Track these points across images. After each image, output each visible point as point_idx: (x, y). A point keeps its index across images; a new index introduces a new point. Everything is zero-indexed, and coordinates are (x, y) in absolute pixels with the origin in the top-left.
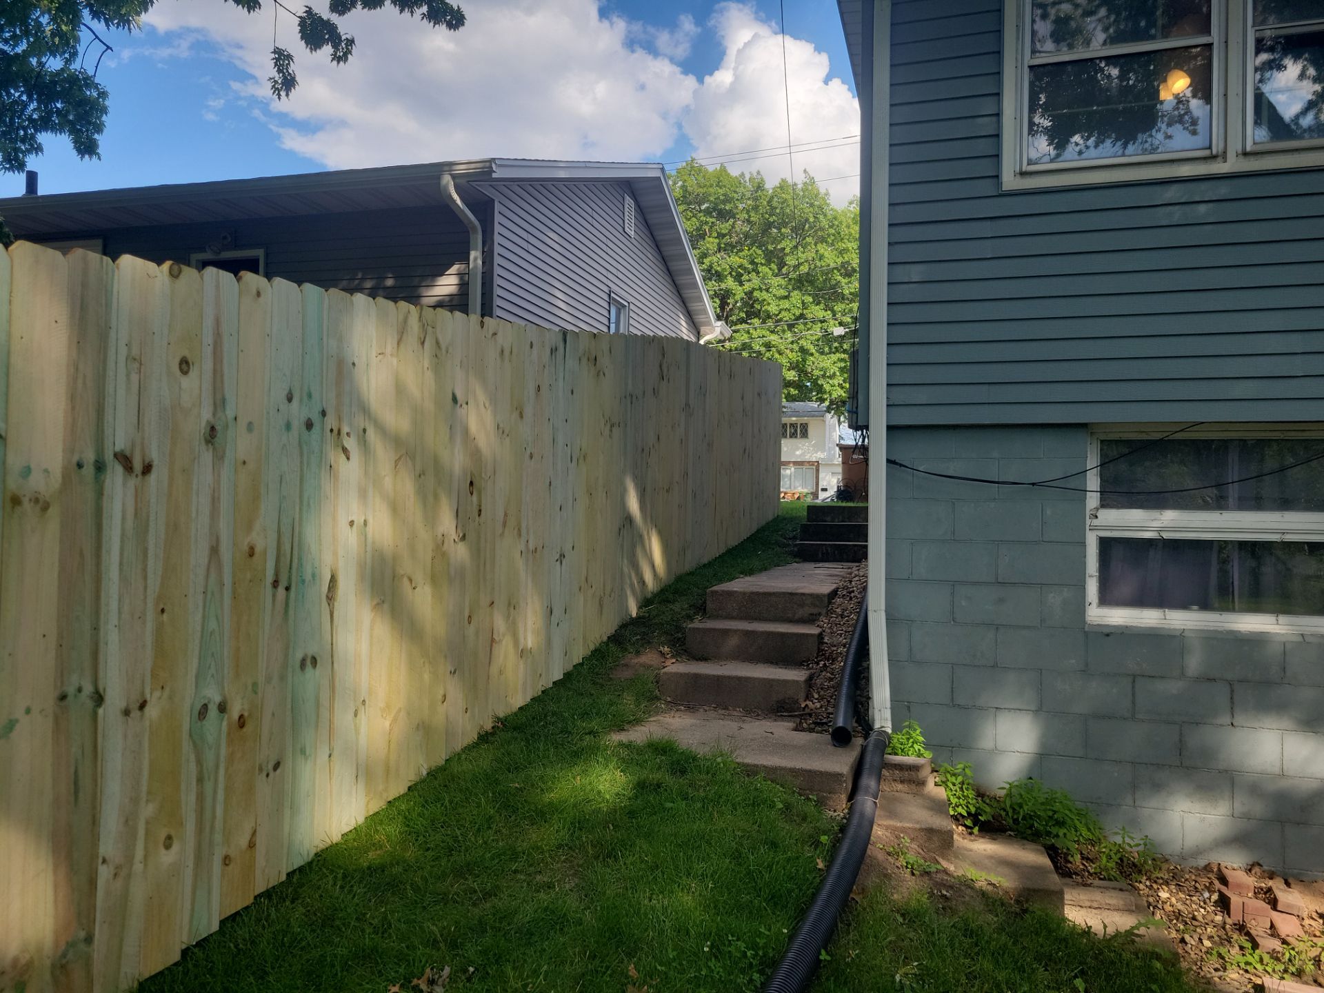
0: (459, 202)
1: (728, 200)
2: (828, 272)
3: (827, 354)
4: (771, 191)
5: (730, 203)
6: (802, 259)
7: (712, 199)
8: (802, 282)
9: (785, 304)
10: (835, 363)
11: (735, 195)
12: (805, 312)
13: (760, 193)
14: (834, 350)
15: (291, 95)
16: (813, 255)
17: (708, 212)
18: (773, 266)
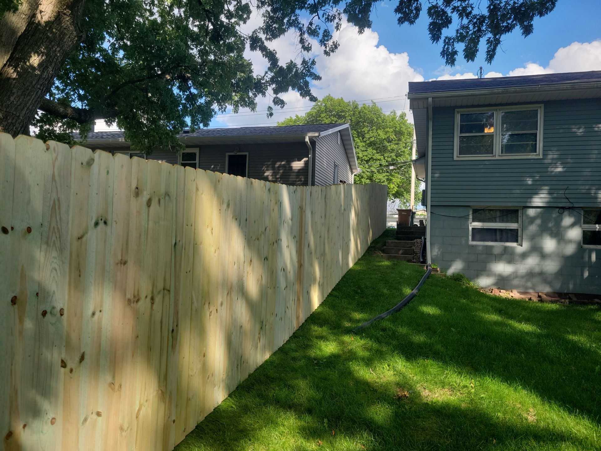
0: (309, 143)
1: (343, 111)
2: (382, 141)
3: (381, 173)
4: (360, 109)
5: (344, 112)
6: (371, 135)
7: (336, 110)
8: (371, 144)
9: (365, 153)
10: (384, 176)
11: (346, 110)
12: (373, 156)
13: (356, 109)
14: (384, 172)
15: (272, 117)
16: (376, 134)
17: (335, 116)
18: (361, 138)
